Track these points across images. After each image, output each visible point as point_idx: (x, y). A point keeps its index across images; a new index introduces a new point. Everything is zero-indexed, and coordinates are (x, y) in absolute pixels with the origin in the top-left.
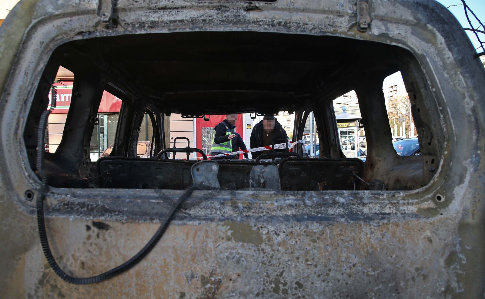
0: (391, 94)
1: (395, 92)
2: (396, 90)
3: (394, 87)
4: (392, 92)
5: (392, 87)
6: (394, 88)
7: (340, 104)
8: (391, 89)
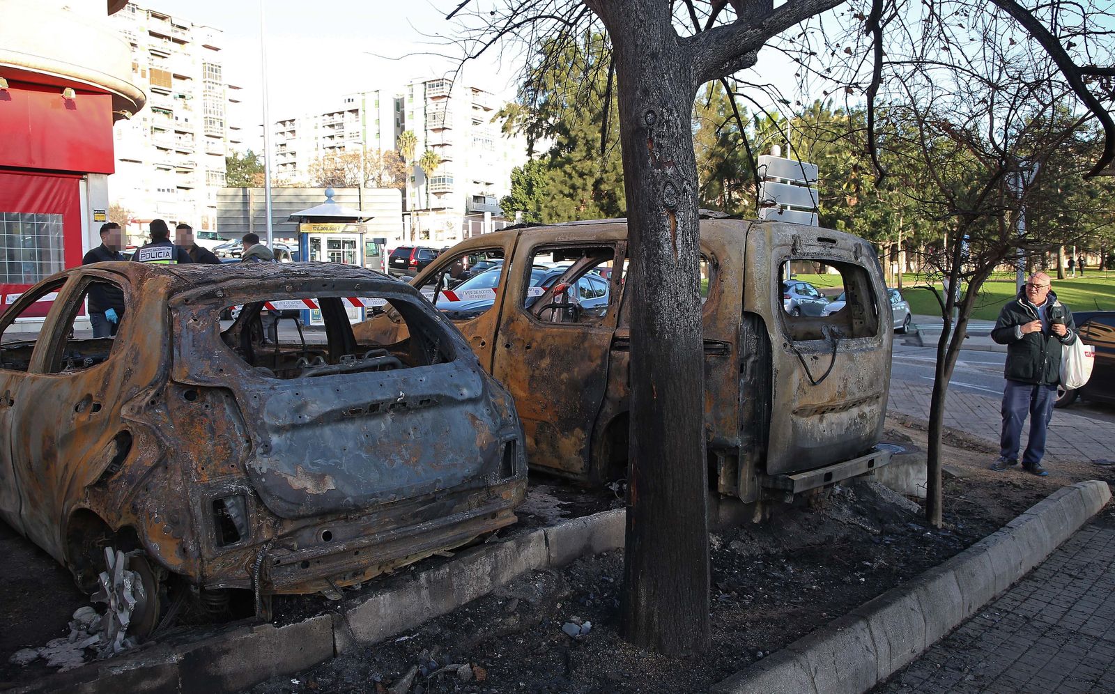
0: (282, 140)
1: (290, 135)
2: (293, 132)
3: (288, 123)
4: (283, 133)
5: (283, 123)
6: (289, 127)
7: (166, 150)
8: (281, 128)
